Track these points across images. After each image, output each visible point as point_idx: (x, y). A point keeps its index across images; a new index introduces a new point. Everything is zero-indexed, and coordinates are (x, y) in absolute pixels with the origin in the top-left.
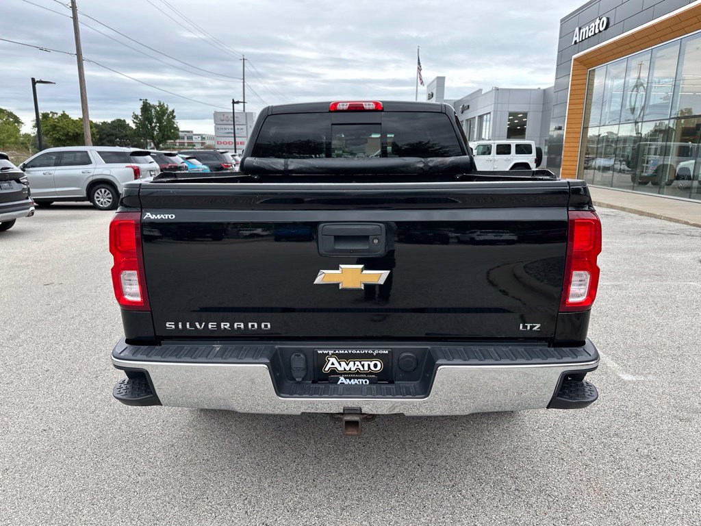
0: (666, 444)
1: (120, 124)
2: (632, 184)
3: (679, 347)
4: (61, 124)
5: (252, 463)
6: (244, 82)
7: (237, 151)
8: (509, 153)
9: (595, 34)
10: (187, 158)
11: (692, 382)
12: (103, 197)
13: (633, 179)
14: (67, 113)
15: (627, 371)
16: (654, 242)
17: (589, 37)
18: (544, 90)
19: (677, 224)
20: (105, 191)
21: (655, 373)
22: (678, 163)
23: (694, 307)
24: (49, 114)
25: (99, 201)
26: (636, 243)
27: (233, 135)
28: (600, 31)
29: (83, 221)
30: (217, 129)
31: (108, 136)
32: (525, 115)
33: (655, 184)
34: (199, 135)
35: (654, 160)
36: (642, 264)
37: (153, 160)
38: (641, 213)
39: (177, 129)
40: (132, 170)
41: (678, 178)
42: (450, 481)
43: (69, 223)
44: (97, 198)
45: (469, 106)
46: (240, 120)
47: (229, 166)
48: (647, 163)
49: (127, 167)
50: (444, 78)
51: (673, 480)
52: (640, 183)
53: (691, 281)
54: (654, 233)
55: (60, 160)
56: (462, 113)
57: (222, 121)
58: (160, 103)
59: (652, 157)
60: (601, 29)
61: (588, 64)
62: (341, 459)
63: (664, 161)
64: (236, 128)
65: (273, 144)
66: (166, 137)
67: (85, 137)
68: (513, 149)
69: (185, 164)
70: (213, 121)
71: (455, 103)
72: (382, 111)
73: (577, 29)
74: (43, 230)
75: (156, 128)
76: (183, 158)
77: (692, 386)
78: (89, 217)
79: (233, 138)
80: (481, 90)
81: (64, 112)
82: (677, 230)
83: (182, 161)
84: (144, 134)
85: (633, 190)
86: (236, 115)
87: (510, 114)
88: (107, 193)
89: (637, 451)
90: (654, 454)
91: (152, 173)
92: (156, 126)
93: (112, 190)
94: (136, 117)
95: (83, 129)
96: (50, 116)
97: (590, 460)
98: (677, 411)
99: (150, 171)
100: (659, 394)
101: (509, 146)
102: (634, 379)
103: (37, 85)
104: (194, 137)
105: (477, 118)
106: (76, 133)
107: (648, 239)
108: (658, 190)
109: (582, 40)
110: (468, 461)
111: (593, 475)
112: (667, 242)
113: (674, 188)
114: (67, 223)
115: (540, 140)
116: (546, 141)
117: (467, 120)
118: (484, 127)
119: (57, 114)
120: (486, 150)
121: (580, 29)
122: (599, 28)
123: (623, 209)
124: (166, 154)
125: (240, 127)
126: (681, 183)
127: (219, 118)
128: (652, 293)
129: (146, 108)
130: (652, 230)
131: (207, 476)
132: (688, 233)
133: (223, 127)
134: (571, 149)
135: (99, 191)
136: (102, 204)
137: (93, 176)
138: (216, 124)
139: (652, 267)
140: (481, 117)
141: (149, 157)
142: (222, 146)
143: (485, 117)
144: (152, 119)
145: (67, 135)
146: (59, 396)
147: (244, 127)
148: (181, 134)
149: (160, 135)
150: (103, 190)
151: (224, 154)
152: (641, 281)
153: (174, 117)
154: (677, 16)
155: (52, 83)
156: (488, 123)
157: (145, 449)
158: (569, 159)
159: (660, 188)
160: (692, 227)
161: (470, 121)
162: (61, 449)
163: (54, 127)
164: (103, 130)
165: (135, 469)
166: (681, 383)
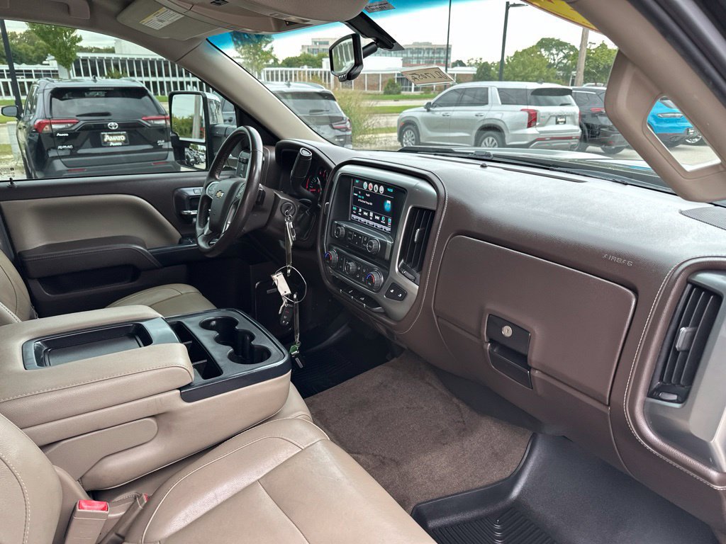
37: (572, 101)
40: (526, 114)
49: (522, 110)
88: (494, 144)
91: (560, 120)
93: (499, 139)
99: (557, 116)
135: (486, 139)
137: (484, 120)
141: (569, 97)
150: (491, 139)
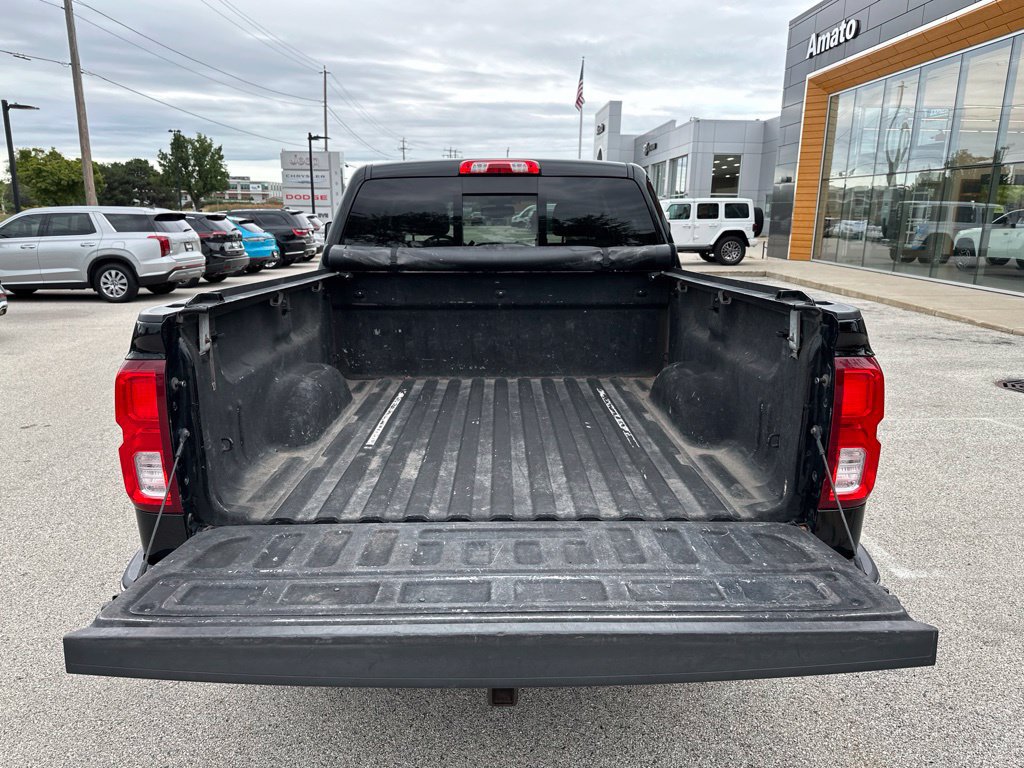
0: (966, 684)
1: (139, 167)
2: (892, 261)
3: (974, 523)
4: (49, 168)
5: (346, 729)
6: (325, 106)
7: (316, 209)
8: (716, 216)
9: (839, 44)
10: (241, 223)
11: (996, 580)
12: (113, 283)
13: (894, 254)
14: (58, 150)
15: (901, 563)
16: (928, 353)
17: (830, 48)
18: (765, 123)
19: (958, 324)
20: (117, 274)
21: (943, 567)
22: (957, 231)
23: (992, 457)
24: (30, 152)
25: (107, 289)
26: (902, 354)
27: (310, 185)
28: (846, 40)
29: (83, 320)
30: (285, 176)
31: (121, 184)
32: (738, 158)
33: (923, 261)
34: (259, 183)
35: (922, 226)
36: (913, 388)
37: (189, 227)
38: (906, 307)
39: (226, 175)
40: (157, 242)
41: (957, 252)
42: (650, 753)
43: (61, 323)
44: (105, 284)
45: (656, 145)
46: (320, 162)
47: (305, 234)
48: (912, 230)
49: (150, 237)
50: (620, 103)
51: (980, 744)
52: (903, 260)
53: (984, 416)
54: (926, 338)
55: (47, 227)
56: (647, 154)
57: (294, 164)
58: (200, 137)
59: (919, 221)
60: (849, 37)
61: (829, 88)
62: (482, 720)
63: (937, 228)
64: (314, 175)
65: (371, 217)
66: (209, 186)
67: (86, 188)
68: (722, 211)
69: (238, 232)
70: (279, 162)
71: (636, 140)
72: (539, 175)
73: (813, 36)
74: (21, 336)
75: (195, 174)
76: (234, 222)
77: (997, 586)
78: (93, 313)
79: (310, 191)
80: (674, 122)
81: (53, 148)
82: (959, 332)
83: (233, 226)
84: (177, 183)
85: (894, 270)
86: (313, 157)
87: (717, 157)
88: (119, 277)
89: (925, 696)
90: (949, 701)
91: (188, 247)
92: (194, 171)
93: (127, 272)
94: (164, 156)
95: (81, 174)
96: (33, 153)
97: (857, 712)
98: (979, 628)
99: (186, 243)
100: (950, 601)
101: (716, 206)
102: (913, 576)
103: (11, 111)
104: (251, 186)
105: (668, 162)
106: (73, 180)
107: (919, 348)
108: (928, 270)
109: (821, 53)
110: (676, 718)
111: (861, 739)
112: (947, 353)
113: (950, 267)
114: (58, 324)
115: (759, 196)
116: (767, 196)
117: (653, 165)
118: (678, 175)
119: (43, 152)
120: (683, 213)
121: (818, 36)
122: (845, 35)
123: (880, 300)
124: (209, 217)
125: (319, 173)
126: (961, 260)
127: (288, 160)
128: (931, 435)
129: (179, 143)
130: (923, 333)
131: (275, 753)
132: (975, 338)
133: (295, 173)
134: (805, 210)
135: (107, 274)
136: (112, 293)
137: (97, 251)
138: (285, 169)
139: (927, 394)
140: (674, 161)
141: (183, 222)
142: (294, 202)
143: (680, 161)
144: (188, 159)
145: (58, 184)
146: (43, 620)
147: (326, 174)
148: (231, 182)
149: (201, 184)
150: (113, 272)
151: (297, 216)
152: (913, 416)
153: (221, 157)
154: (958, 21)
155: (33, 108)
156: (684, 168)
157: (178, 709)
158: (802, 224)
159: (932, 267)
160: (980, 329)
161: (657, 167)
162: (45, 712)
163: (39, 172)
164: (113, 174)
165: (162, 744)
166: (981, 582)
